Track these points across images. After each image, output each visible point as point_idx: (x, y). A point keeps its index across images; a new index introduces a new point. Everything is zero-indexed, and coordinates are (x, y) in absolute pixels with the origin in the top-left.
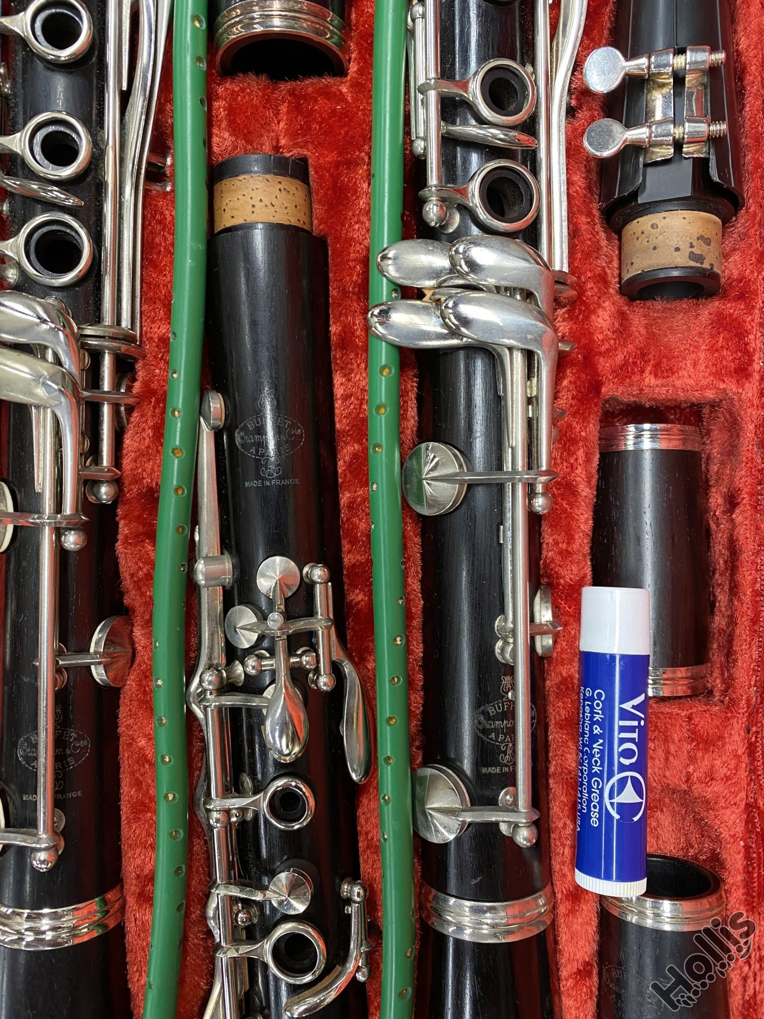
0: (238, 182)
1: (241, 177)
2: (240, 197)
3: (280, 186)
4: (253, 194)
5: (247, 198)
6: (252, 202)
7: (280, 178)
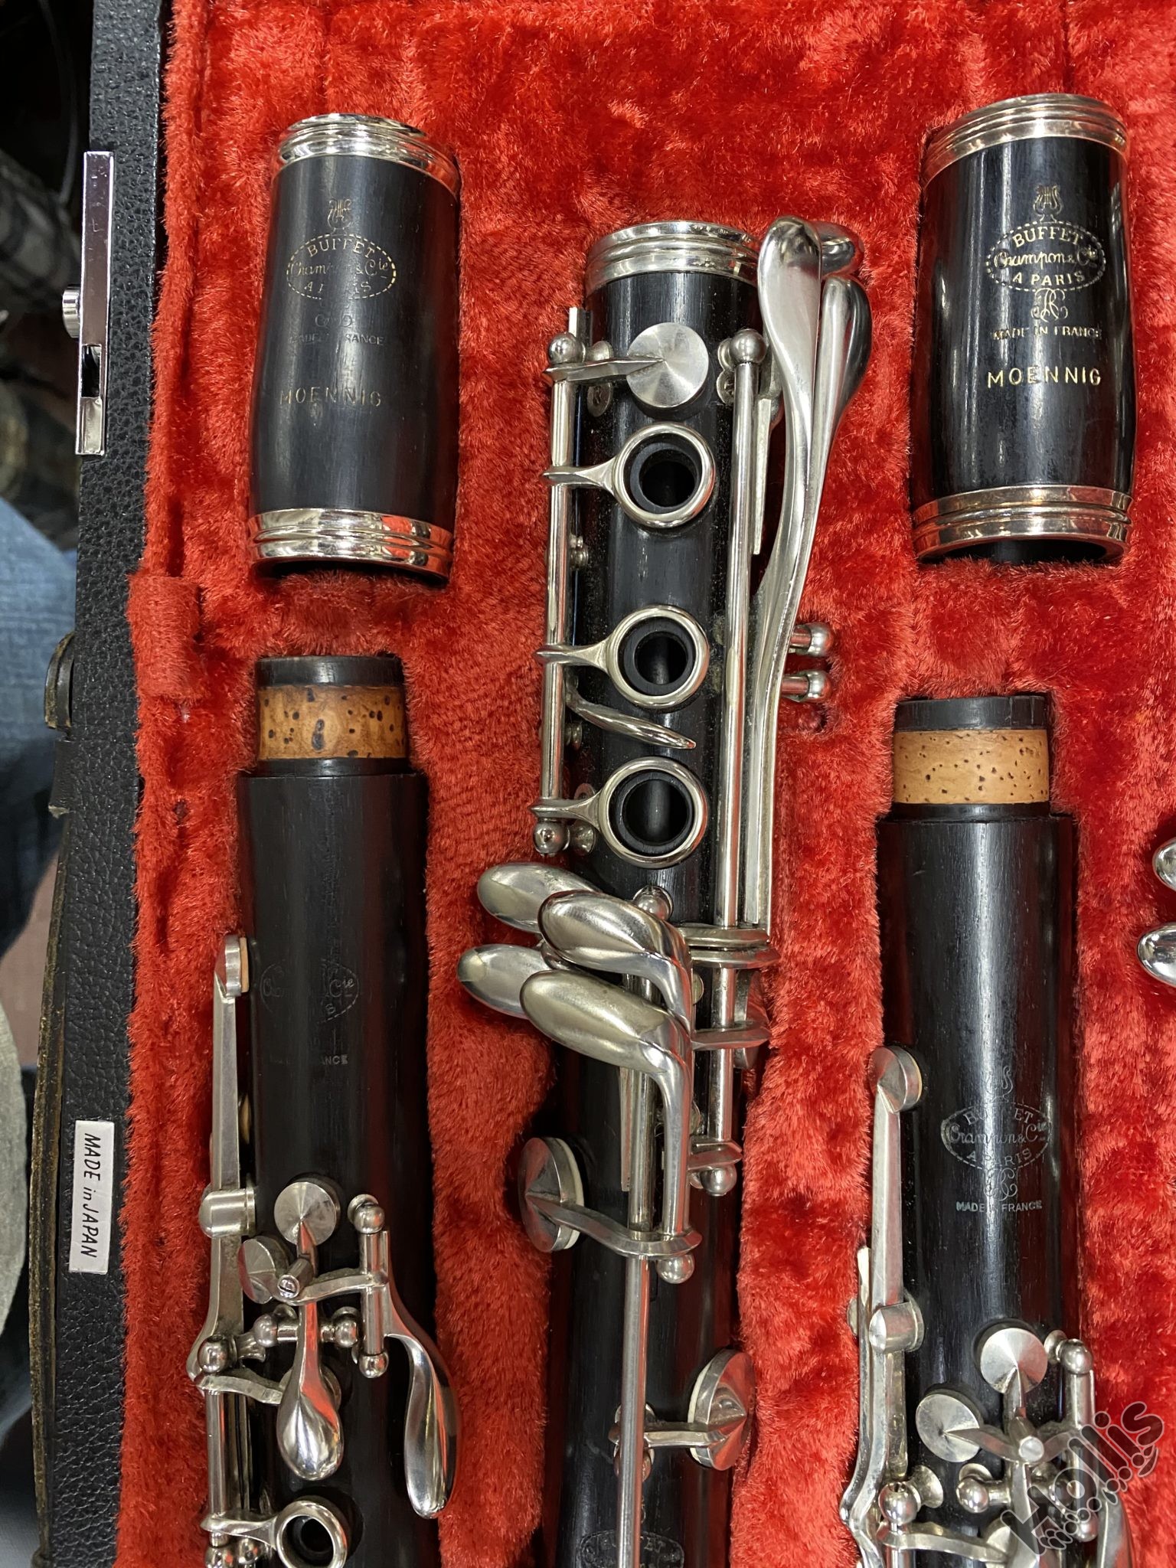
0: (957, 740)
1: (962, 733)
2: (959, 763)
3: (1022, 746)
4: (980, 760)
5: (972, 766)
6: (980, 773)
7: (1020, 733)
